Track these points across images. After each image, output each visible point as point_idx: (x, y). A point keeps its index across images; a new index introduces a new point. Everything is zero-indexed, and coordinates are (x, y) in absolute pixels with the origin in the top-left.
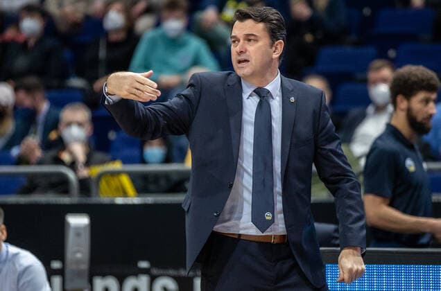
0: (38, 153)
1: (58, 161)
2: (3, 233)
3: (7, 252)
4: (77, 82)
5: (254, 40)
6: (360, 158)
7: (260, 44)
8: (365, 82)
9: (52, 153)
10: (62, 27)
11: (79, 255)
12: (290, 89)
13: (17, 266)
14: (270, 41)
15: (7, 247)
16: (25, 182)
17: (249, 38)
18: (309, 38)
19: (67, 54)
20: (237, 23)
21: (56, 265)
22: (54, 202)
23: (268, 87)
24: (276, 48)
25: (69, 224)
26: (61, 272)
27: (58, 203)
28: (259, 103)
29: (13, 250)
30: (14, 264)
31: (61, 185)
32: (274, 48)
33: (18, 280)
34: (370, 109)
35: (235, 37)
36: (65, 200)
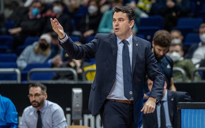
0: (61, 63)
1: (69, 66)
2: (45, 96)
3: (48, 104)
4: (77, 33)
5: (122, 20)
6: (196, 64)
7: (125, 22)
8: (198, 33)
9: (66, 63)
10: (71, 10)
11: (78, 105)
12: (136, 41)
13: (52, 110)
14: (129, 21)
15: (48, 102)
16: (55, 75)
17: (120, 20)
18: (174, 14)
19: (73, 21)
20: (115, 13)
21: (68, 109)
22: (67, 83)
23: (128, 40)
24: (131, 24)
25: (73, 92)
26: (70, 112)
27: (69, 83)
28: (124, 46)
29: (50, 103)
30: (50, 109)
31: (70, 76)
32: (130, 24)
33: (52, 116)
34: (200, 44)
35: (114, 19)
36: (72, 82)
